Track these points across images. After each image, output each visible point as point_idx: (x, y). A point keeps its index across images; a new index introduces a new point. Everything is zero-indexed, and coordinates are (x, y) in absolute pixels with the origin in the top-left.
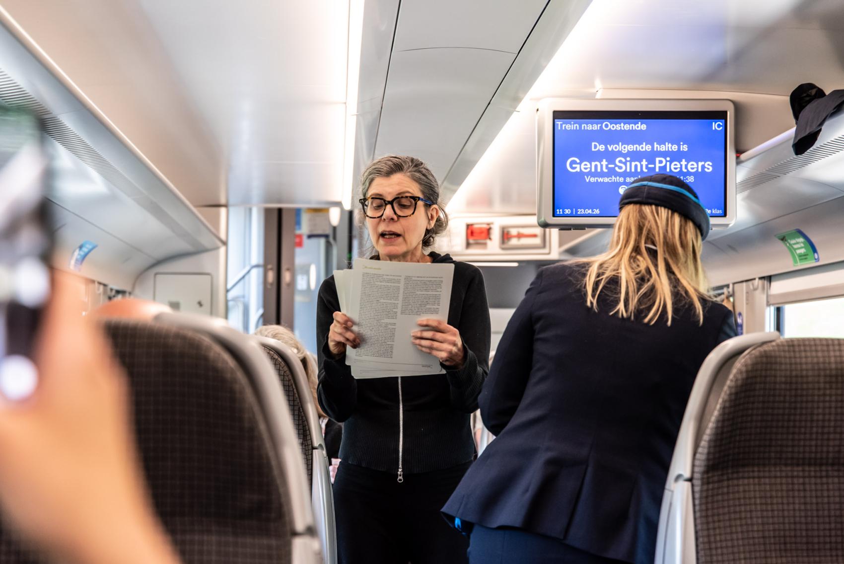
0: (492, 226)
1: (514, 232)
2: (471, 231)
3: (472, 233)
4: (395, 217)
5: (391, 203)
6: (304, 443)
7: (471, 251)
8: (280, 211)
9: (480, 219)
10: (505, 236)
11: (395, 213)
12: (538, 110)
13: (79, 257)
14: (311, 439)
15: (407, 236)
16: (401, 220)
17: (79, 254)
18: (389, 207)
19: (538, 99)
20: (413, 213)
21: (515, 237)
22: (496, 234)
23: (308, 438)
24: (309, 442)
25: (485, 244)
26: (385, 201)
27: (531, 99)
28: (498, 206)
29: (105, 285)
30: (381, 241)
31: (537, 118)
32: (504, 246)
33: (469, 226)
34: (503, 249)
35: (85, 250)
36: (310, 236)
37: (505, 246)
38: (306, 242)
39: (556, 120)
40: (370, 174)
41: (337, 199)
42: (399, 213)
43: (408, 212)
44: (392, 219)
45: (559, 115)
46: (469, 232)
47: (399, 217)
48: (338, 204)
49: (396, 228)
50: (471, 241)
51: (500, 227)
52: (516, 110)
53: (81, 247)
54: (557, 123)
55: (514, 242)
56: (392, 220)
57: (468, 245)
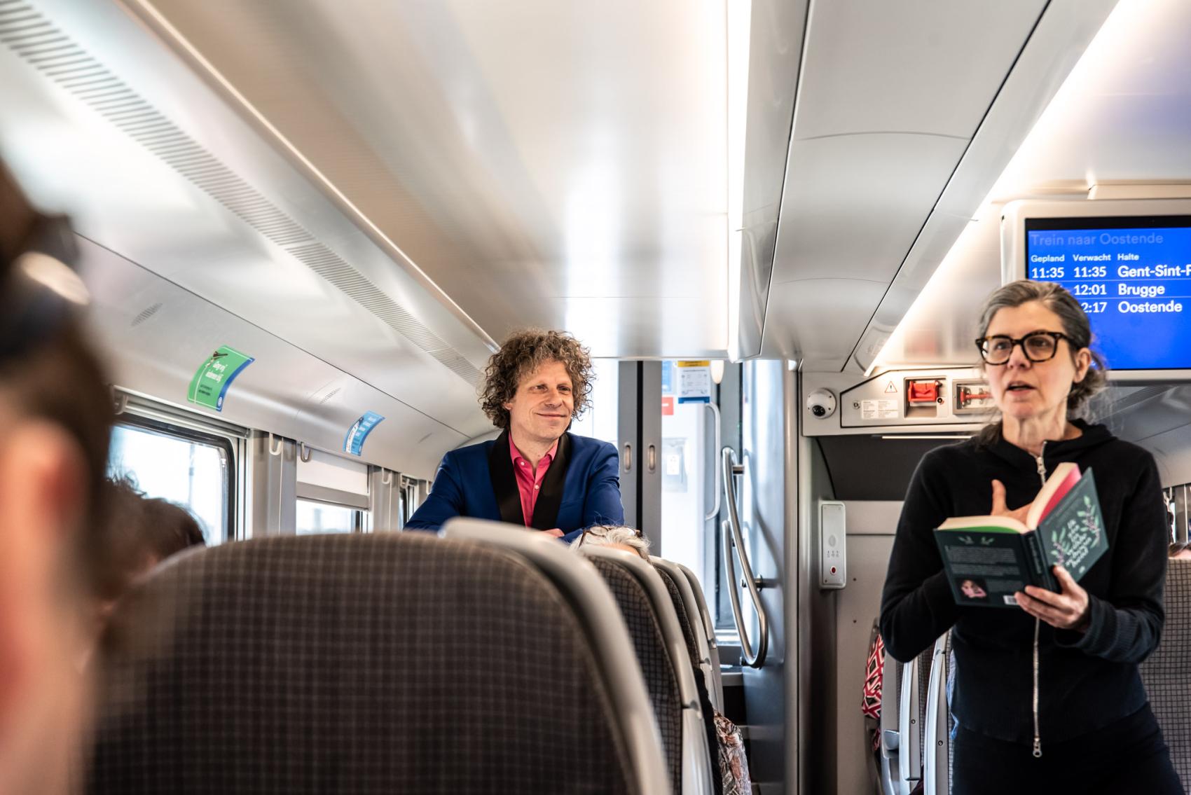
0: (941, 382)
1: (975, 390)
2: (911, 389)
3: (914, 392)
4: (1027, 363)
5: (1020, 342)
6: (670, 699)
7: (912, 419)
8: (640, 364)
9: (924, 373)
10: (962, 396)
11: (1027, 357)
12: (1003, 218)
13: (358, 434)
14: (680, 694)
15: (1045, 390)
16: (1037, 367)
17: (358, 431)
18: (1017, 349)
19: (1003, 202)
20: (1053, 356)
21: (975, 397)
22: (948, 394)
23: (676, 692)
24: (677, 699)
25: (935, 407)
26: (1011, 340)
27: (994, 203)
28: (951, 356)
29: (395, 473)
30: (1010, 396)
31: (1002, 229)
32: (960, 411)
33: (908, 382)
34: (958, 415)
35: (367, 424)
36: (682, 400)
37: (962, 411)
38: (677, 407)
39: (1030, 232)
40: (991, 305)
41: (721, 346)
42: (1033, 357)
43: (1047, 355)
44: (1022, 366)
45: (1032, 224)
46: (910, 390)
47: (1032, 362)
48: (722, 355)
49: (1028, 378)
50: (912, 404)
51: (953, 383)
52: (972, 218)
53: (361, 421)
54: (1032, 236)
55: (975, 404)
56: (1022, 368)
57: (908, 410)
